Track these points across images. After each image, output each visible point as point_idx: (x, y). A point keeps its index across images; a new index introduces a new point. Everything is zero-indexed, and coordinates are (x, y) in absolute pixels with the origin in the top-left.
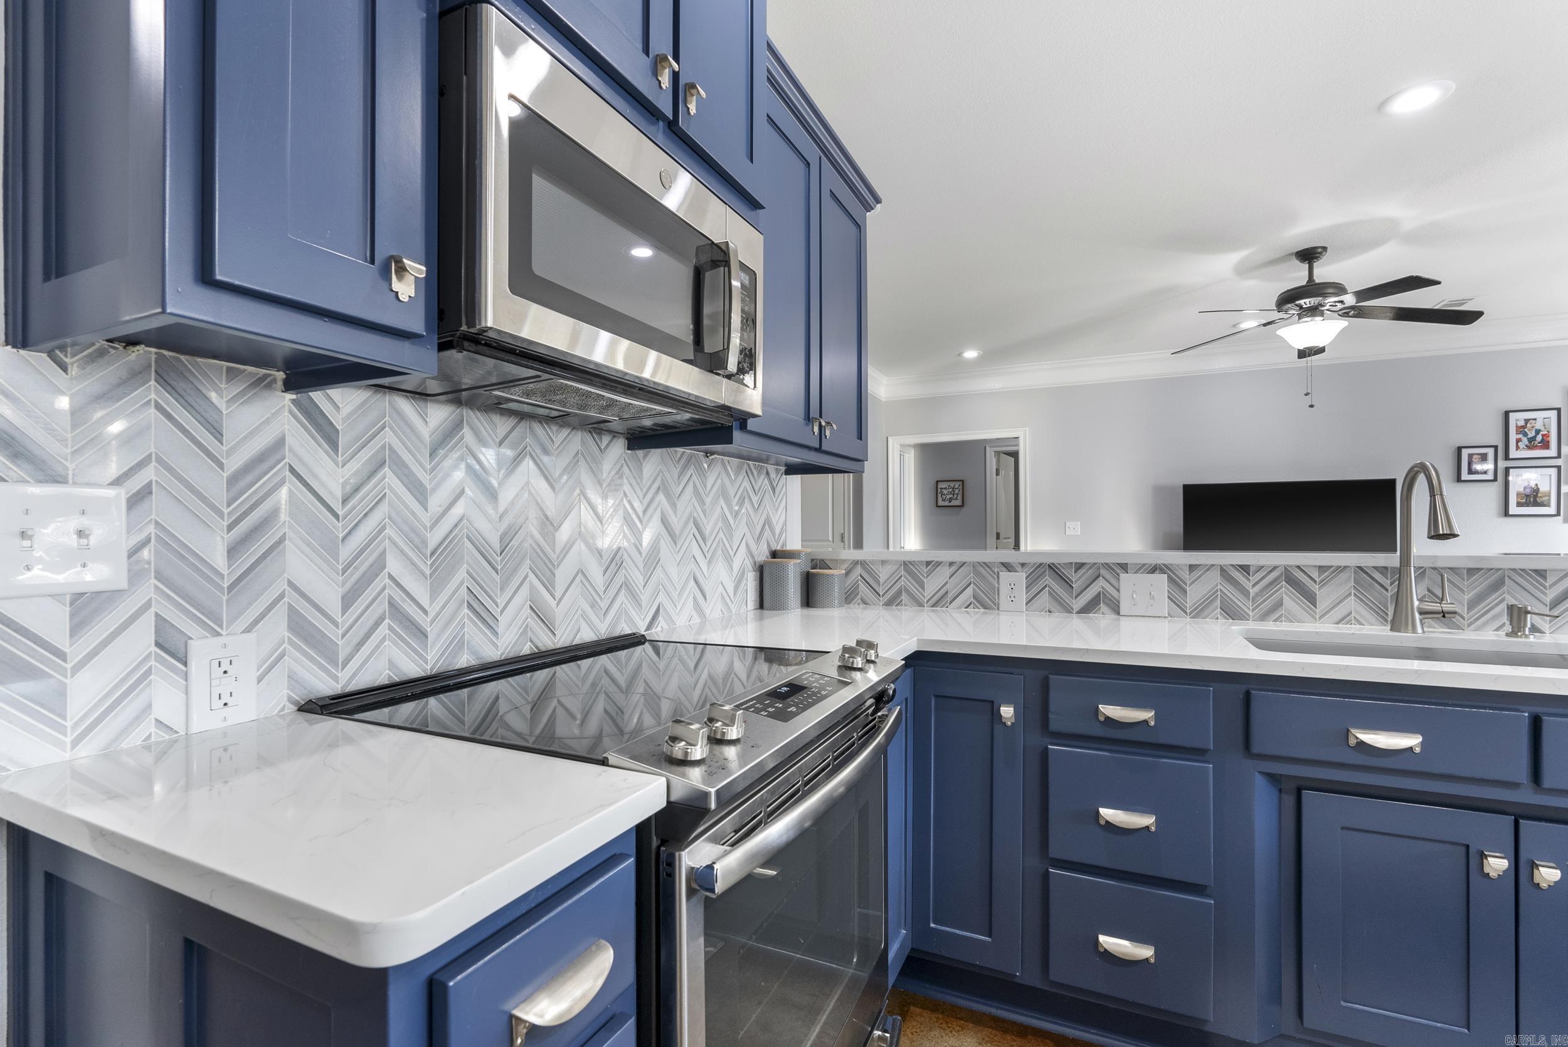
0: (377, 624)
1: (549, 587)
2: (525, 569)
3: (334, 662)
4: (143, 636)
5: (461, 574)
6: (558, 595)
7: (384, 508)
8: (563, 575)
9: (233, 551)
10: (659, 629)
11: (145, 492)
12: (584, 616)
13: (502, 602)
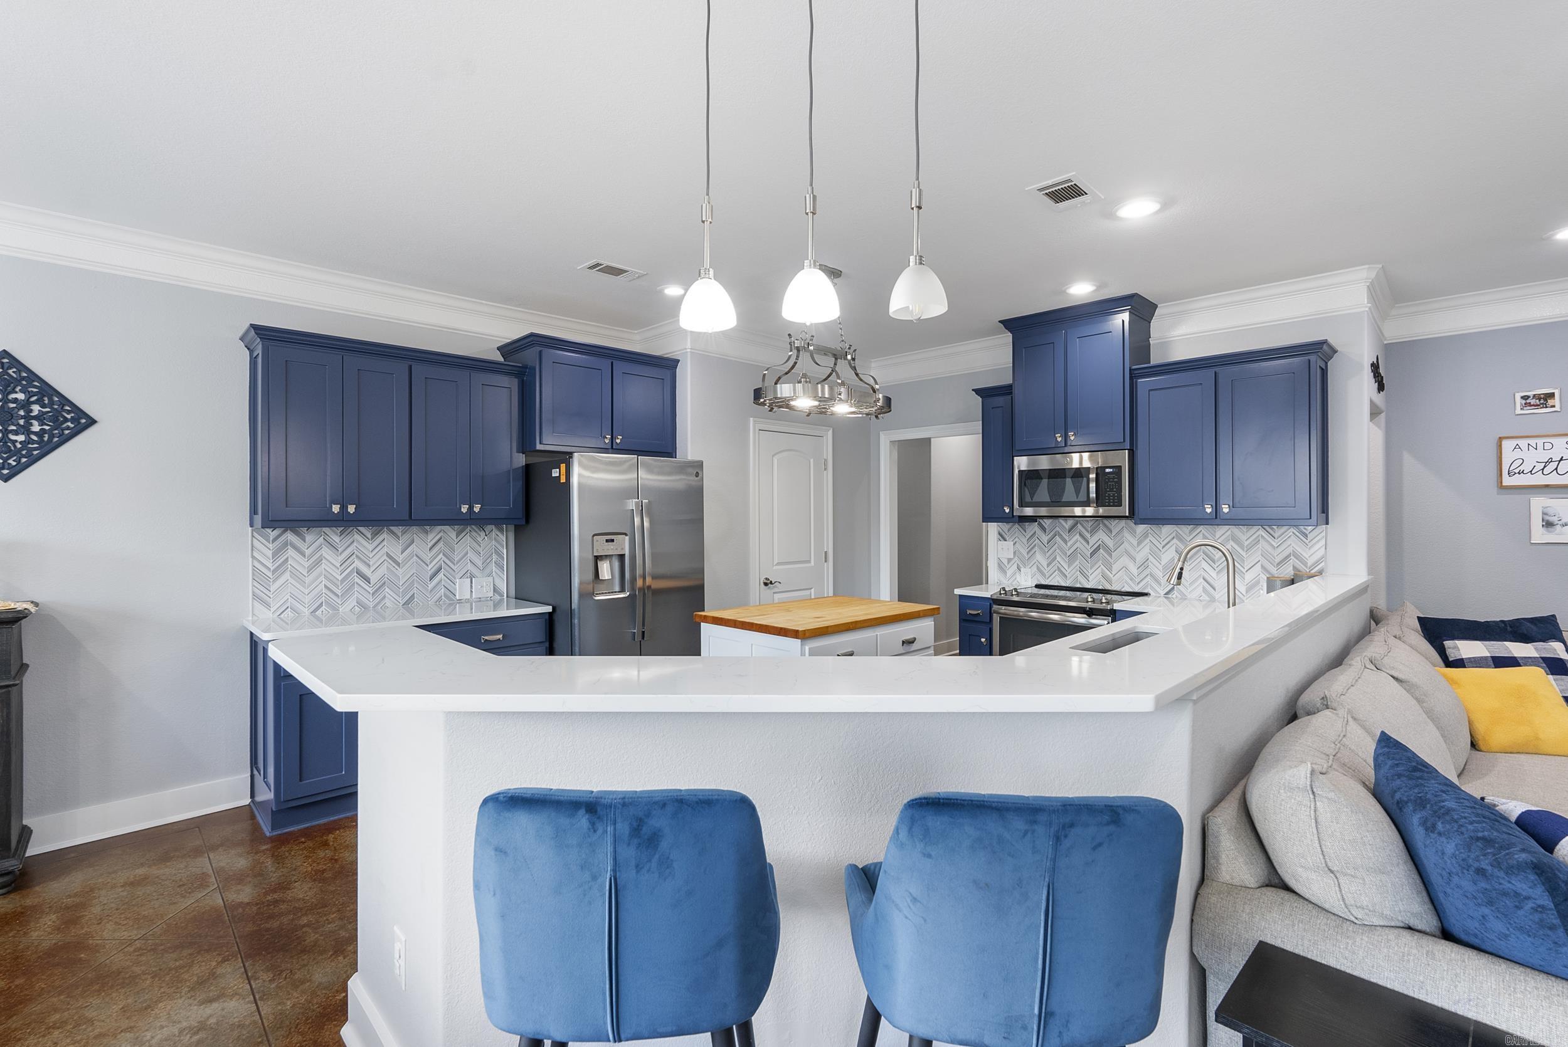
0: (1054, 572)
1: (1110, 570)
2: (1100, 563)
3: (1045, 577)
4: (1015, 566)
5: (1077, 562)
6: (1114, 573)
7: (1057, 544)
8: (1115, 568)
9: (1028, 553)
10: (1174, 596)
11: (1016, 542)
12: (1128, 584)
13: (1091, 572)
